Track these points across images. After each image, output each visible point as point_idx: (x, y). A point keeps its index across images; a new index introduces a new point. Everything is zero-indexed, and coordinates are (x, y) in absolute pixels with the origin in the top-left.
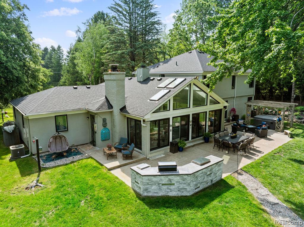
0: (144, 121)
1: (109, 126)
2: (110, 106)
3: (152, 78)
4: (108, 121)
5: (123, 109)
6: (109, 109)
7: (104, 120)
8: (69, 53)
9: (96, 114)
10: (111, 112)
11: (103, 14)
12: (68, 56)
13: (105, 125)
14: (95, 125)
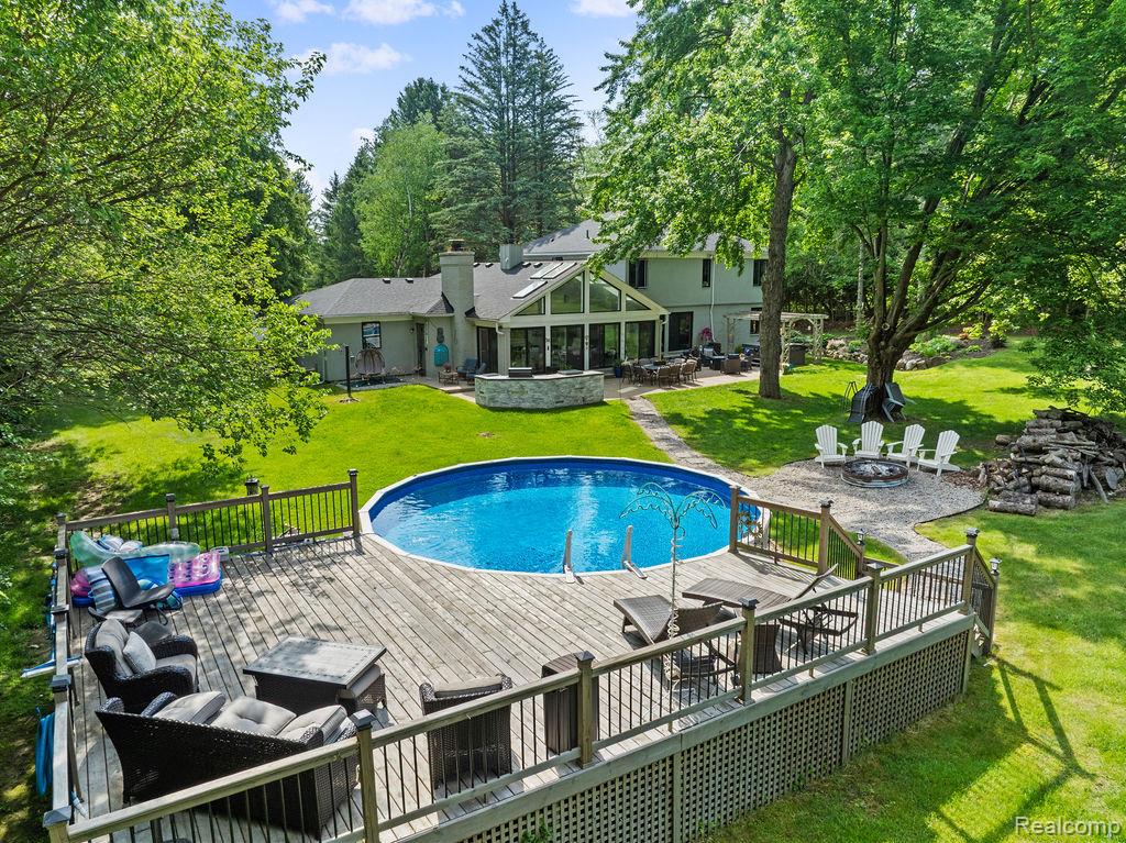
0: (500, 328)
1: (447, 342)
2: (450, 309)
3: (526, 263)
4: (446, 334)
5: (471, 313)
6: (448, 312)
7: (440, 332)
8: (328, 196)
9: (426, 319)
10: (452, 318)
11: (433, 87)
12: (328, 207)
13: (440, 339)
14: (426, 337)
